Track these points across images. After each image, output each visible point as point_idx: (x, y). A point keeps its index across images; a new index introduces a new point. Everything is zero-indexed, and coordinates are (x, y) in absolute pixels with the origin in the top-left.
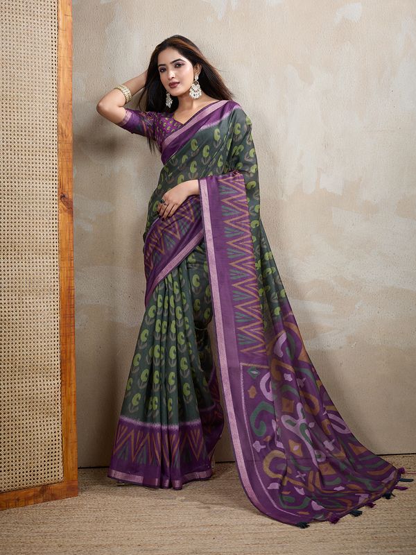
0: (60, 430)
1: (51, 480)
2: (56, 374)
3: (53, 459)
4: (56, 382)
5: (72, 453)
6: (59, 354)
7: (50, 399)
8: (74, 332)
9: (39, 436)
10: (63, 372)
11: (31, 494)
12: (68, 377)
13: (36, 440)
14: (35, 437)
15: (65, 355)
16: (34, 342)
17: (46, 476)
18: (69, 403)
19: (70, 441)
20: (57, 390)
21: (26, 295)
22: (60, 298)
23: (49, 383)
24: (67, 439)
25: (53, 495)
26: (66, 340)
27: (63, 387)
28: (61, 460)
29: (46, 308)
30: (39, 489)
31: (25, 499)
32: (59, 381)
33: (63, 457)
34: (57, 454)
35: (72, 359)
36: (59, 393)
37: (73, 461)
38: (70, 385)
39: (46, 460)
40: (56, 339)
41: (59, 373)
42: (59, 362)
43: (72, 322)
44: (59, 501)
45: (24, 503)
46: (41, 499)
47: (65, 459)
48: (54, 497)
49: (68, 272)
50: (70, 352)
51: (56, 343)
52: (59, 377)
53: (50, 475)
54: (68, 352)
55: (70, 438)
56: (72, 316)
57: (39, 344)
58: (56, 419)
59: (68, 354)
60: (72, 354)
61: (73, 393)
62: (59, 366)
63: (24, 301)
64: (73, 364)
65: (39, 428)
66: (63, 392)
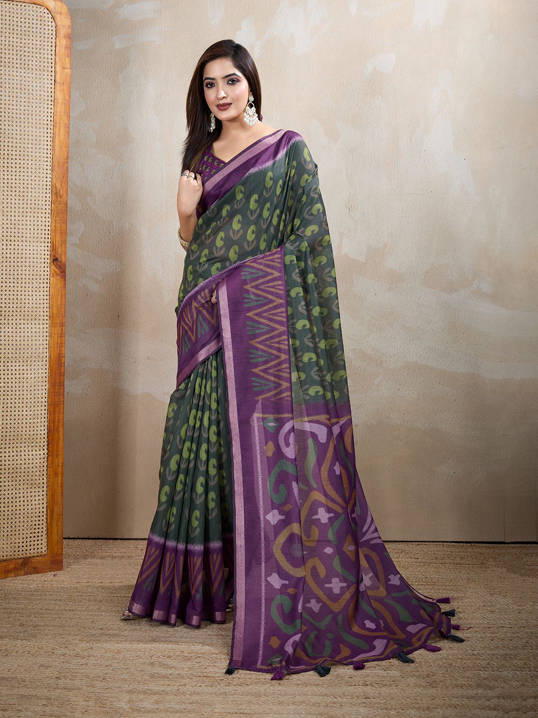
0: (45, 501)
1: (32, 552)
2: (42, 444)
3: (37, 531)
4: (42, 452)
5: (57, 525)
6: (46, 424)
7: (35, 470)
8: (64, 401)
9: (22, 508)
10: (50, 442)
11: (12, 566)
12: (55, 448)
13: (18, 512)
14: (18, 508)
15: (52, 425)
16: (19, 411)
17: (28, 549)
18: (56, 474)
19: (55, 514)
20: (42, 460)
21: (12, 362)
22: (50, 366)
23: (34, 453)
24: (52, 511)
25: (35, 568)
26: (54, 409)
27: (50, 458)
28: (45, 532)
29: (33, 376)
30: (20, 561)
31: (5, 571)
32: (46, 451)
33: (47, 530)
34: (40, 527)
35: (61, 429)
36: (45, 464)
37: (58, 535)
38: (57, 456)
39: (29, 533)
40: (43, 408)
41: (46, 444)
42: (46, 432)
43: (62, 390)
44: (41, 575)
45: (4, 575)
46: (23, 572)
47: (49, 531)
48: (36, 571)
49: (59, 338)
50: (59, 422)
51: (43, 412)
52: (46, 448)
53: (32, 547)
54: (56, 421)
55: (56, 510)
56: (62, 384)
57: (25, 413)
58: (41, 490)
59: (56, 424)
60: (61, 424)
61: (60, 465)
62: (46, 436)
63: (10, 368)
64: (61, 434)
65: (22, 499)
66: (50, 462)
